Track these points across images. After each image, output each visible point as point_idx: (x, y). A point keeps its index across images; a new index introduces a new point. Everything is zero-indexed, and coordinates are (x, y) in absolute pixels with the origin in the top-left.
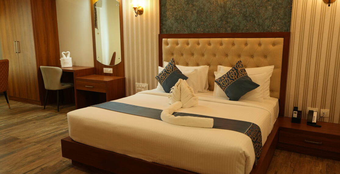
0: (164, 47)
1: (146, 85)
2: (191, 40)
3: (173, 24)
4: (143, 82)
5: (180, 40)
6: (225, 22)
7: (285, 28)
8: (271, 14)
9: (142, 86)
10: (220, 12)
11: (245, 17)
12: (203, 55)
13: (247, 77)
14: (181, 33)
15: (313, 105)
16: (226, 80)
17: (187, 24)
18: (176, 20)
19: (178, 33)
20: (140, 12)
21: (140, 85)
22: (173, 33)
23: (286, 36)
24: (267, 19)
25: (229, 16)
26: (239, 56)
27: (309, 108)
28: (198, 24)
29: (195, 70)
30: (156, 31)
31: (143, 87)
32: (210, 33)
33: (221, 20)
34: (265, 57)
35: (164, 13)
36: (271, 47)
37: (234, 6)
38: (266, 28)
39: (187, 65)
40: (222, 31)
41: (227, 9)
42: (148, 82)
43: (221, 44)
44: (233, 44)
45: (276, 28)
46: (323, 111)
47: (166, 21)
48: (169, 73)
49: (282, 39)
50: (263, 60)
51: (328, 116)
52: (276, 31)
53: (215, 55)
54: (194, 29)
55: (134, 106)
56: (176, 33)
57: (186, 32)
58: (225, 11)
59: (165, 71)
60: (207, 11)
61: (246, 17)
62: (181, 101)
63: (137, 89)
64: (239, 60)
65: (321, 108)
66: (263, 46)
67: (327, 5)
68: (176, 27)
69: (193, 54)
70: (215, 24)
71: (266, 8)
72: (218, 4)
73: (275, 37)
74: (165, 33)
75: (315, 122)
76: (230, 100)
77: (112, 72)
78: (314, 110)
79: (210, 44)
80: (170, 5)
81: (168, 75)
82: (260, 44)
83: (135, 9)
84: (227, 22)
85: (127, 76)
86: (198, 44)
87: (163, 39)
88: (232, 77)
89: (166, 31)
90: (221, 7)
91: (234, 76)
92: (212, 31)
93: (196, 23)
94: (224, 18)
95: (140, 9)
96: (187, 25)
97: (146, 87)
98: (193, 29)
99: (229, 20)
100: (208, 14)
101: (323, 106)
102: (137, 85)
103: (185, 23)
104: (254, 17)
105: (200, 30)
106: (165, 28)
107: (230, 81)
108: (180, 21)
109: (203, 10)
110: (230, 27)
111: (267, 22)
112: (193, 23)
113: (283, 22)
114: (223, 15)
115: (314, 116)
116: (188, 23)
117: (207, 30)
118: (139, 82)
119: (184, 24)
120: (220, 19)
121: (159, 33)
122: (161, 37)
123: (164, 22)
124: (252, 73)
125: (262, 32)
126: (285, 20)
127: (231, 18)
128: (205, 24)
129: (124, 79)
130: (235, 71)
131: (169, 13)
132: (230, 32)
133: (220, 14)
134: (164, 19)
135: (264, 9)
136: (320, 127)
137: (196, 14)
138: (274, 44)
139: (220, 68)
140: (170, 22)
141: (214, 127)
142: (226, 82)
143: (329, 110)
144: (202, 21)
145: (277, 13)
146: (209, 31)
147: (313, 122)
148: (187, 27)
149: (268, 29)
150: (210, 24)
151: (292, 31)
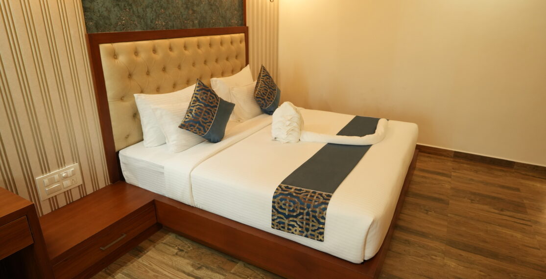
3: (110, 11)
4: (61, 163)
6: (191, 12)
9: (60, 175)
14: (129, 30)
17: (137, 10)
19: (123, 31)
21: (56, 176)
24: (227, 9)
28: (156, 13)
31: (66, 178)
32: (175, 29)
33: (187, 8)
40: (189, 25)
42: (76, 158)
49: (243, 35)
54: (151, 22)
68: (117, 16)
70: (179, 13)
82: (232, 43)
84: (194, 12)
93: (154, 9)
94: (189, 3)
96: (138, 12)
97: (74, 173)
98: (149, 22)
99: (195, 8)
102: (46, 181)
103: (135, 8)
108: (123, 4)
112: (149, 10)
116: (140, 10)
117: (170, 24)
118: (45, 168)
119: (133, 11)
120: (185, 6)
128: (167, 13)
132: (197, 27)
144: (161, 7)
146: (173, 24)
148: (139, 17)
150: (173, 13)
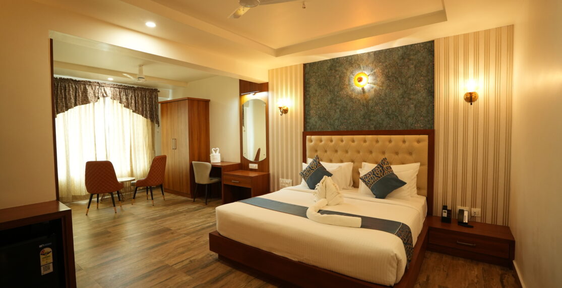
0: (308, 144)
1: (289, 181)
2: (335, 138)
3: (316, 122)
4: (287, 178)
5: (324, 137)
6: (368, 120)
7: (429, 126)
8: (413, 112)
10: (363, 110)
11: (387, 114)
12: (347, 152)
13: (393, 174)
14: (325, 130)
15: (464, 204)
16: (371, 177)
18: (320, 118)
20: (285, 111)
21: (284, 181)
22: (317, 130)
23: (430, 132)
24: (409, 116)
25: (372, 114)
26: (384, 153)
27: (459, 207)
29: (340, 167)
30: (300, 129)
31: (287, 183)
32: (353, 130)
33: (364, 118)
34: (410, 154)
35: (308, 112)
36: (416, 144)
37: (377, 104)
38: (409, 125)
39: (331, 161)
40: (366, 128)
41: (370, 108)
42: (292, 178)
43: (365, 141)
44: (377, 141)
45: (419, 126)
46: (474, 210)
47: (310, 119)
48: (313, 170)
49: (426, 137)
50: (408, 157)
51: (480, 215)
52: (419, 129)
53: (359, 152)
54: (338, 127)
55: (280, 202)
56: (319, 130)
57: (330, 130)
58: (368, 109)
59: (310, 168)
60: (350, 110)
61: (389, 115)
62: (326, 198)
63: (280, 184)
64: (384, 157)
65: (471, 207)
66: (407, 144)
67: (469, 104)
68: (320, 124)
69: (336, 151)
70: (358, 121)
71: (409, 106)
72: (361, 103)
73: (419, 135)
74: (309, 130)
75: (467, 222)
76: (376, 197)
77: (257, 168)
78: (465, 209)
79: (353, 141)
80: (314, 104)
81: (312, 172)
82: (404, 142)
83: (280, 108)
84: (370, 120)
85: (271, 172)
86: (342, 141)
87: (307, 136)
88: (378, 174)
89: (310, 128)
90: (363, 106)
91: (379, 173)
92: (356, 128)
93: (340, 121)
94: (367, 116)
95: (285, 108)
97: (290, 182)
98: (336, 127)
99: (372, 118)
100: (351, 112)
101: (474, 205)
102: (281, 181)
103: (329, 121)
104: (397, 115)
105: (343, 128)
106: (309, 126)
107: (376, 178)
108: (323, 119)
109: (345, 109)
110: (373, 124)
111: (410, 120)
112: (337, 121)
113: (426, 120)
114: (366, 113)
115: (465, 215)
116: (332, 121)
117: (350, 128)
118: (283, 177)
121: (303, 130)
122: (305, 134)
123: (308, 120)
124: (398, 170)
125: (406, 129)
126: (429, 118)
127: (374, 116)
128: (349, 122)
129: (269, 175)
130: (381, 168)
131: (312, 112)
132: (373, 129)
133: (362, 113)
134: (308, 117)
135: (406, 107)
136: (472, 227)
137: (339, 113)
138: (419, 141)
139: (365, 165)
140: (314, 120)
141: (362, 227)
142: (372, 179)
143: (480, 209)
144: (345, 119)
145: (420, 112)
146: (352, 128)
147: (464, 222)
148: (330, 124)
149: (412, 127)
150: (353, 122)
151: (436, 128)
